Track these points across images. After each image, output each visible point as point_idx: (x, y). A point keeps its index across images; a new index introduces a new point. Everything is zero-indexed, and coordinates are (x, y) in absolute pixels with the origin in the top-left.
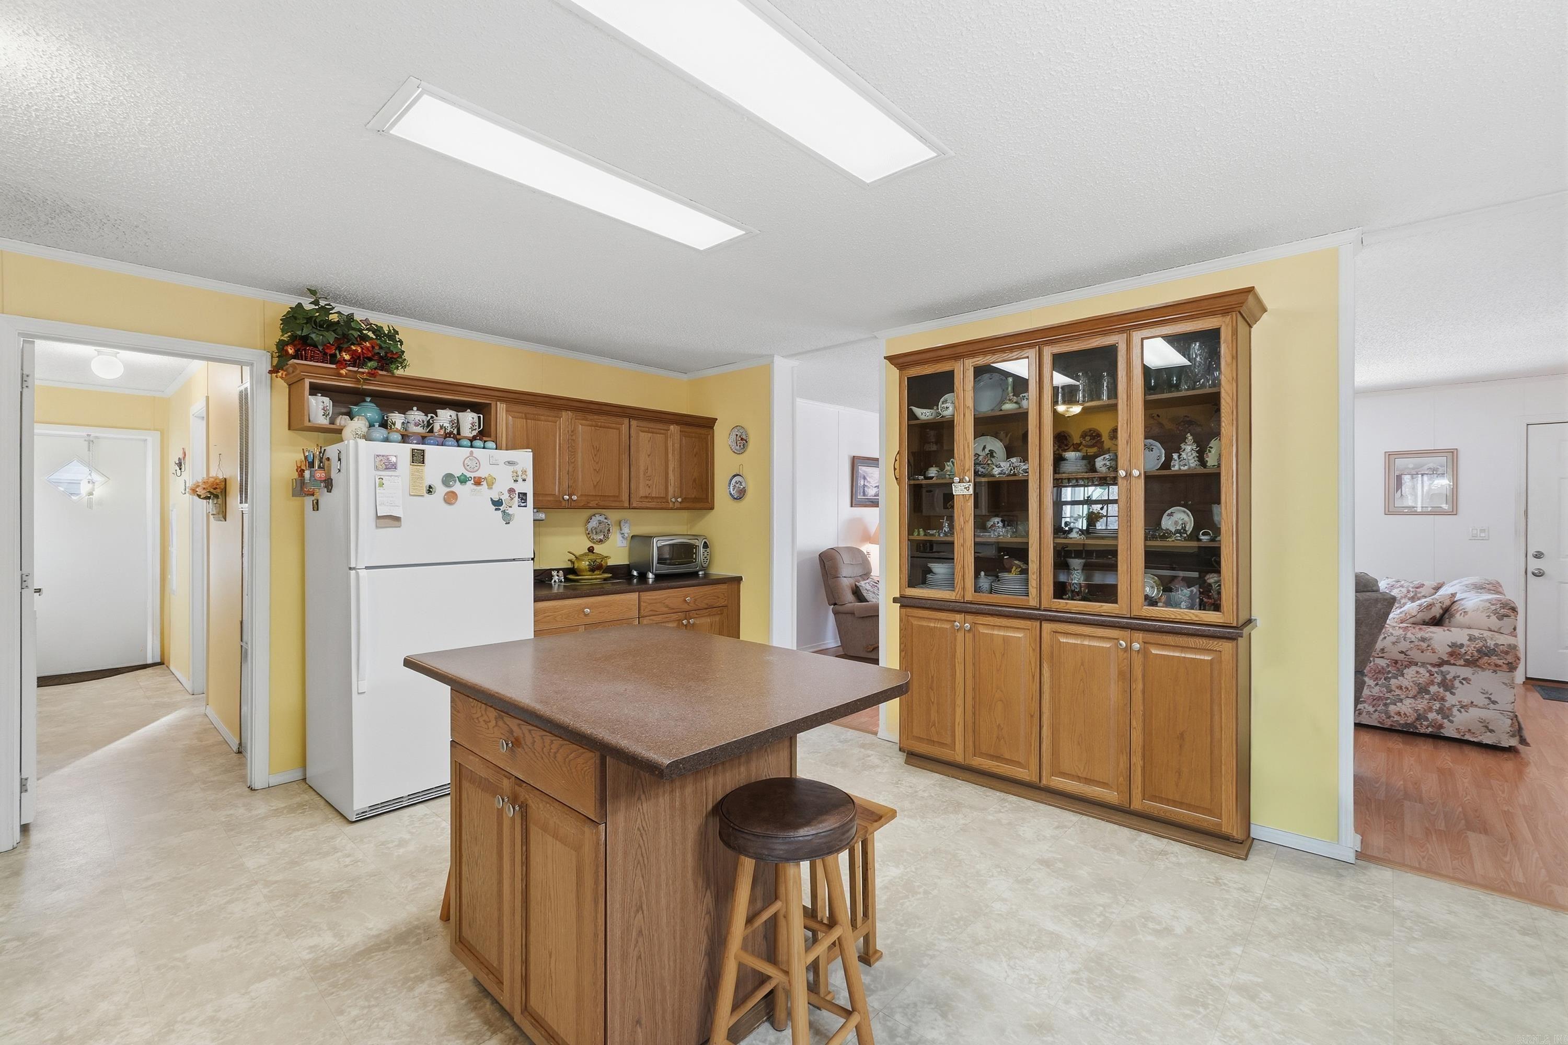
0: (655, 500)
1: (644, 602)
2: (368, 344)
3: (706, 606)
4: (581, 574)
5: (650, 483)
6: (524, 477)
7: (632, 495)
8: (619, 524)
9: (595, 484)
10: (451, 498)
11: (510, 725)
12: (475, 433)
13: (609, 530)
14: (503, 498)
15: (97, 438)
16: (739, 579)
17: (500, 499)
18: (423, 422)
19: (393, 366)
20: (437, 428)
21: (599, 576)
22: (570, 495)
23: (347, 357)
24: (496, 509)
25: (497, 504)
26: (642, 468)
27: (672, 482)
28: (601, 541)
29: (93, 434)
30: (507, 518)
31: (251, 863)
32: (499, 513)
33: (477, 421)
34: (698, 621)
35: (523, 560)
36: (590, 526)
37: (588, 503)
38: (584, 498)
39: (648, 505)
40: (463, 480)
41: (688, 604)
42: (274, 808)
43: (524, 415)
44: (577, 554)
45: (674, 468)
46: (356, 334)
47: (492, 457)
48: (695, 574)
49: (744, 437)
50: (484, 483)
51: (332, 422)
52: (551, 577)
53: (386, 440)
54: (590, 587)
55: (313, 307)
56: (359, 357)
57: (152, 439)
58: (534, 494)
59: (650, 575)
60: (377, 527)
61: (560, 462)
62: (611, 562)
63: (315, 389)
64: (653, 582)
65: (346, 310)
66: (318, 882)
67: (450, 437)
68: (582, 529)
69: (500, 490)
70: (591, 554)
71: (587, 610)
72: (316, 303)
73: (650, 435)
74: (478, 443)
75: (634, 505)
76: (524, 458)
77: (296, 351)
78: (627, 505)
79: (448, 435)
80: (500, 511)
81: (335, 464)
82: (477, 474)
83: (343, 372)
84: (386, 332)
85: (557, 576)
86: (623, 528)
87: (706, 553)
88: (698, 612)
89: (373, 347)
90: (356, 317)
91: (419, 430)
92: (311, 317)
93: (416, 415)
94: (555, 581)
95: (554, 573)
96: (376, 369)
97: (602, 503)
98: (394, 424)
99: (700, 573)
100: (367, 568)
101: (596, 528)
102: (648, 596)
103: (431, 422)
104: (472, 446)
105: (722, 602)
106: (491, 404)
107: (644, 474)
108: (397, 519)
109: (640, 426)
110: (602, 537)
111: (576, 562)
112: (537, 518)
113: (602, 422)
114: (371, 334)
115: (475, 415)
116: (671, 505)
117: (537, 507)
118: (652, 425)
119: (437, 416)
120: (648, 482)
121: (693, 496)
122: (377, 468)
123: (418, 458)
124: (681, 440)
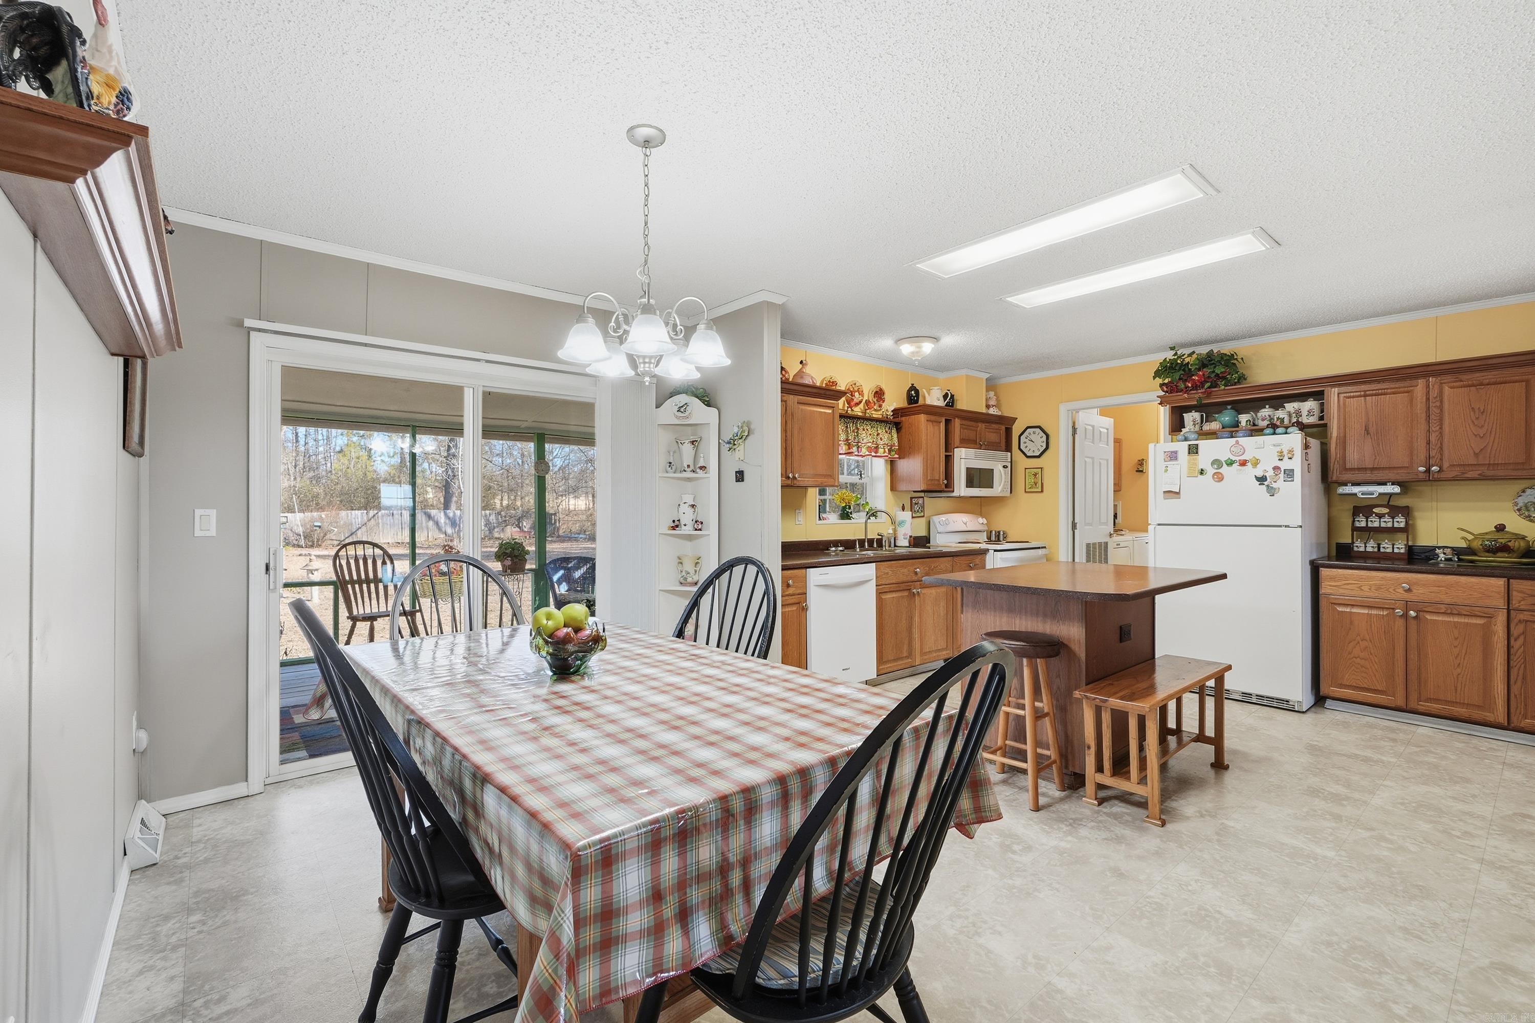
1: (1519, 592)
4: (1480, 554)
6: (1292, 455)
10: (1220, 477)
14: (1267, 475)
17: (1264, 476)
22: (1430, 466)
23: (1189, 385)
24: (1260, 485)
25: (1261, 480)
30: (1272, 491)
33: (1316, 408)
36: (1521, 500)
38: (1456, 468)
40: (1230, 463)
43: (1362, 393)
46: (1194, 367)
47: (1257, 442)
50: (1249, 464)
52: (1437, 555)
58: (1301, 470)
60: (1165, 499)
69: (1265, 468)
70: (1499, 533)
71: (1405, 586)
72: (1176, 354)
76: (1293, 441)
77: (1166, 388)
80: (1264, 486)
82: (1243, 458)
83: (1186, 396)
85: (1444, 554)
94: (1442, 560)
95: (1439, 551)
97: (1489, 473)
100: (1157, 524)
108: (1178, 493)
111: (1473, 541)
113: (1489, 379)
119: (1284, 409)
122: (1165, 461)
123: (1193, 450)
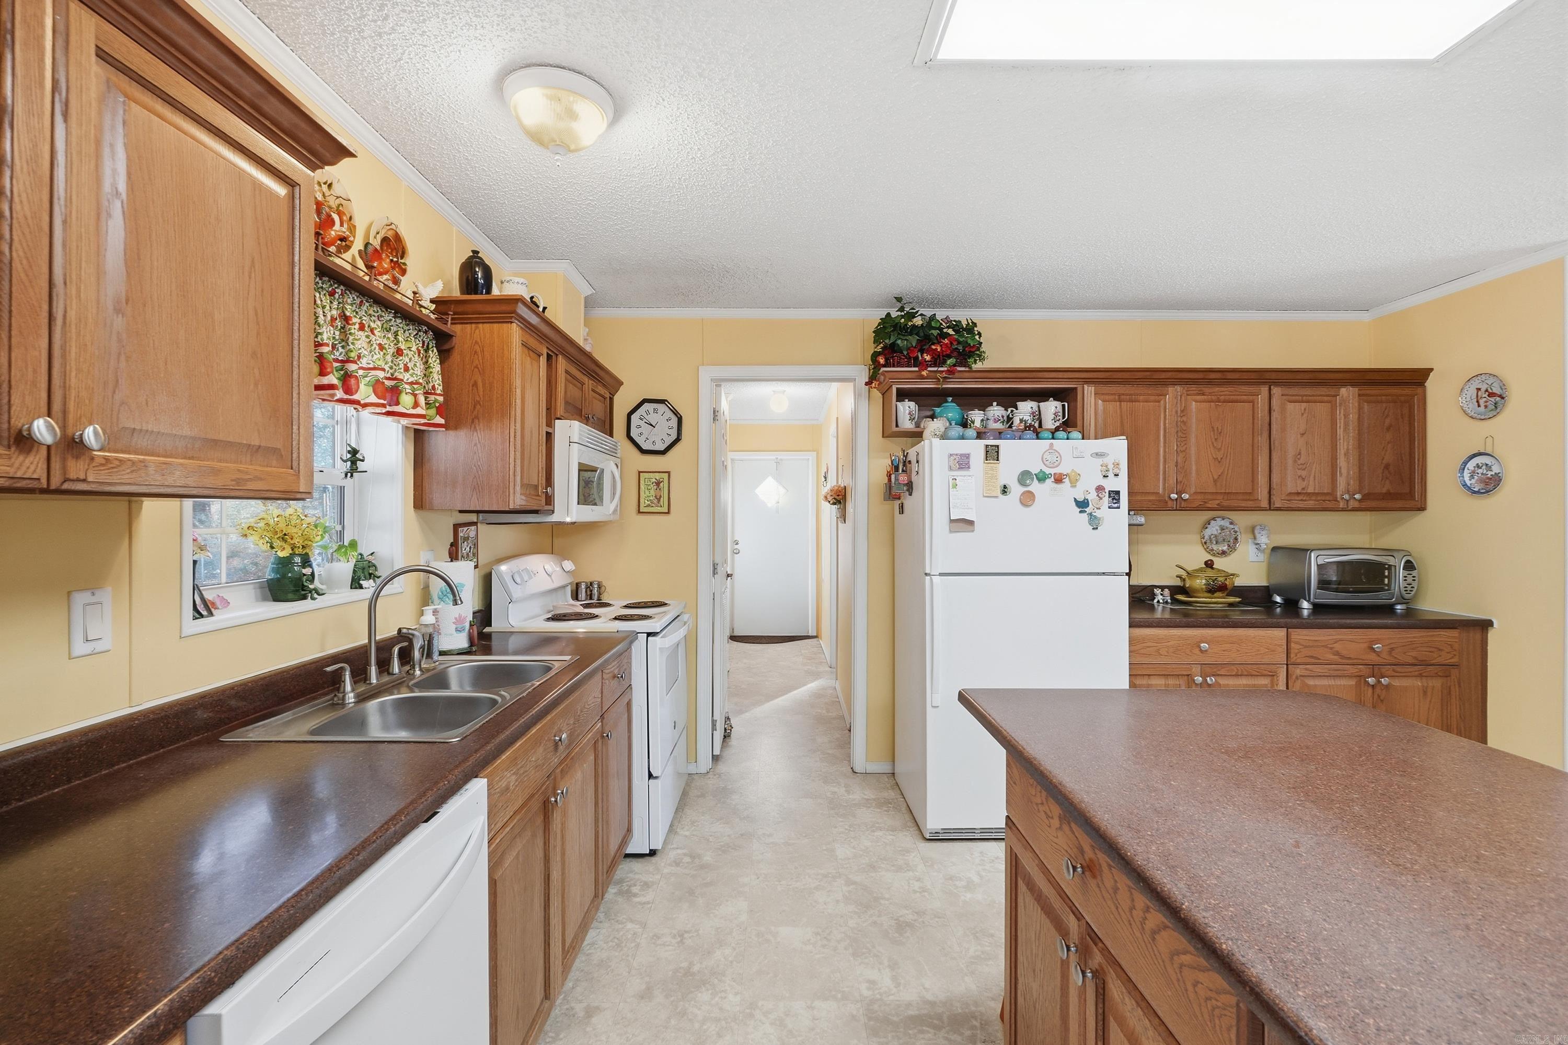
0: (1314, 498)
1: (1296, 643)
2: (946, 341)
3: (1414, 661)
4: (1195, 595)
5: (1304, 473)
6: (1117, 471)
7: (1273, 492)
8: (1252, 530)
9: (1216, 477)
10: (1028, 499)
11: (1080, 840)
12: (1057, 424)
13: (1236, 539)
14: (1089, 497)
15: (781, 460)
16: (1485, 625)
17: (1085, 499)
18: (1003, 417)
19: (972, 360)
20: (1016, 421)
21: (1220, 600)
22: (1179, 493)
23: (928, 358)
24: (1081, 512)
25: (1082, 505)
26: (1291, 452)
27: (1344, 471)
28: (1224, 553)
29: (779, 458)
30: (1095, 523)
31: (842, 851)
32: (1085, 516)
33: (1061, 410)
34: (1396, 683)
35: (1114, 574)
36: (1208, 532)
37: (1205, 502)
38: (1199, 497)
39: (1301, 505)
40: (1042, 478)
41: (1378, 654)
42: (866, 797)
43: (1117, 397)
44: (1189, 569)
45: (1348, 449)
46: (935, 332)
47: (1076, 448)
48: (1388, 610)
49: (1496, 390)
50: (1067, 480)
51: (918, 425)
52: (1153, 596)
53: (963, 438)
54: (1208, 613)
55: (899, 313)
56: (939, 356)
57: (812, 456)
58: (1129, 492)
59: (1305, 605)
60: (951, 532)
61: (1165, 452)
62: (1238, 582)
63: (902, 395)
64: (1309, 616)
65: (928, 313)
66: (888, 900)
67: (1029, 430)
68: (1197, 537)
69: (1085, 488)
70: (1210, 570)
71: (1204, 646)
72: (901, 309)
73: (1304, 405)
74: (1061, 434)
75: (1277, 505)
76: (1117, 448)
77: (886, 360)
78: (1265, 504)
79: (1028, 427)
80: (1086, 514)
81: (914, 467)
82: (1058, 470)
83: (924, 373)
84: (965, 326)
85: (1162, 594)
86: (1258, 535)
87: (1410, 579)
88: (1398, 668)
89: (951, 343)
90: (939, 318)
91: (999, 426)
92: (897, 323)
93: (996, 411)
94: (1158, 602)
95: (1158, 591)
96: (954, 365)
97: (1225, 503)
98: (973, 422)
99: (1399, 607)
100: (941, 575)
101: (1216, 536)
102: (1300, 635)
103: (1011, 416)
104: (1053, 438)
105: (1445, 658)
106: (1076, 388)
107: (1295, 461)
108: (971, 523)
109: (1287, 395)
110: (1225, 548)
111: (1187, 579)
112: (1135, 522)
113: (1225, 395)
114: (951, 331)
115: (1058, 404)
116: (1342, 505)
117: (1134, 508)
118: (1308, 391)
119: (1017, 409)
120: (1300, 473)
121: (1384, 490)
122: (951, 469)
123: (992, 454)
124: (1360, 409)
